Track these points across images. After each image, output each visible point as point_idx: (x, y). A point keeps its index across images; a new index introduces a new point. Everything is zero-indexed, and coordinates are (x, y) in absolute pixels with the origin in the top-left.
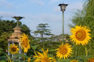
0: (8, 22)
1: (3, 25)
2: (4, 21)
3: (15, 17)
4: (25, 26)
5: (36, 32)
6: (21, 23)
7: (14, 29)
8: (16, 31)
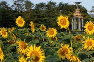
0: (73, 5)
1: (70, 7)
2: (71, 5)
3: (76, 3)
4: (84, 8)
5: (91, 11)
6: (81, 6)
7: (75, 10)
8: (76, 11)
